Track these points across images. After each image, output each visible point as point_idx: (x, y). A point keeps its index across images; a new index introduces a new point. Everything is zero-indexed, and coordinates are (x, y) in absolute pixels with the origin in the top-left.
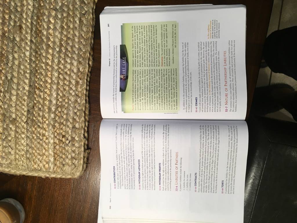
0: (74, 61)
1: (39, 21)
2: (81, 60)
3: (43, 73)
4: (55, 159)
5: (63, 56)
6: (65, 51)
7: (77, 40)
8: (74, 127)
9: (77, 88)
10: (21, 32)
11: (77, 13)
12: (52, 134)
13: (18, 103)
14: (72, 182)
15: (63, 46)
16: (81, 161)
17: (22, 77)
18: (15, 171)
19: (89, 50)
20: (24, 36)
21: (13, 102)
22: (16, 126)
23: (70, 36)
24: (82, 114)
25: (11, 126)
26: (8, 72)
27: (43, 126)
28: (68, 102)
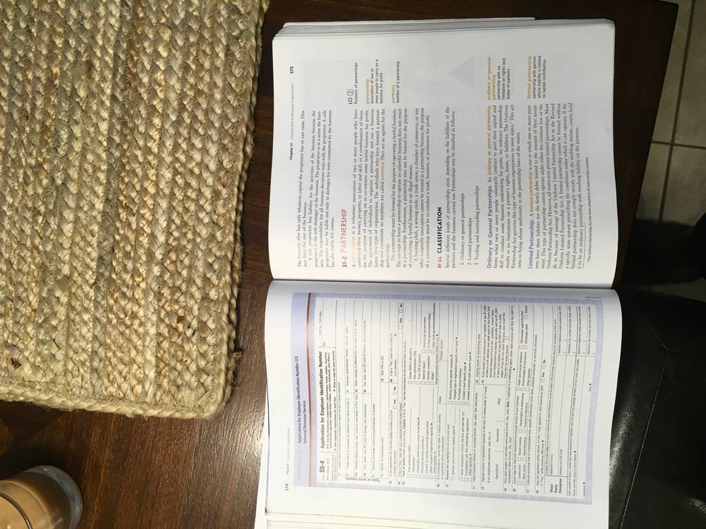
0: (210, 144)
1: (133, 53)
2: (226, 142)
3: (139, 171)
4: (159, 373)
5: (184, 132)
6: (191, 122)
7: (218, 96)
8: (205, 297)
9: (216, 208)
10: (90, 77)
11: (222, 35)
12: (153, 313)
13: (78, 239)
14: (197, 428)
15: (187, 110)
16: (219, 378)
17: (88, 180)
18: (65, 399)
19: (246, 119)
20: (98, 86)
21: (65, 238)
22: (70, 292)
23: (202, 86)
24: (225, 266)
25: (58, 293)
26: (56, 168)
27: (133, 295)
28: (194, 240)
